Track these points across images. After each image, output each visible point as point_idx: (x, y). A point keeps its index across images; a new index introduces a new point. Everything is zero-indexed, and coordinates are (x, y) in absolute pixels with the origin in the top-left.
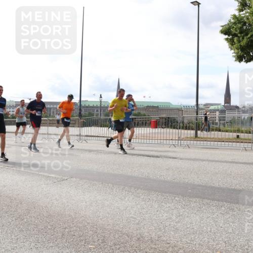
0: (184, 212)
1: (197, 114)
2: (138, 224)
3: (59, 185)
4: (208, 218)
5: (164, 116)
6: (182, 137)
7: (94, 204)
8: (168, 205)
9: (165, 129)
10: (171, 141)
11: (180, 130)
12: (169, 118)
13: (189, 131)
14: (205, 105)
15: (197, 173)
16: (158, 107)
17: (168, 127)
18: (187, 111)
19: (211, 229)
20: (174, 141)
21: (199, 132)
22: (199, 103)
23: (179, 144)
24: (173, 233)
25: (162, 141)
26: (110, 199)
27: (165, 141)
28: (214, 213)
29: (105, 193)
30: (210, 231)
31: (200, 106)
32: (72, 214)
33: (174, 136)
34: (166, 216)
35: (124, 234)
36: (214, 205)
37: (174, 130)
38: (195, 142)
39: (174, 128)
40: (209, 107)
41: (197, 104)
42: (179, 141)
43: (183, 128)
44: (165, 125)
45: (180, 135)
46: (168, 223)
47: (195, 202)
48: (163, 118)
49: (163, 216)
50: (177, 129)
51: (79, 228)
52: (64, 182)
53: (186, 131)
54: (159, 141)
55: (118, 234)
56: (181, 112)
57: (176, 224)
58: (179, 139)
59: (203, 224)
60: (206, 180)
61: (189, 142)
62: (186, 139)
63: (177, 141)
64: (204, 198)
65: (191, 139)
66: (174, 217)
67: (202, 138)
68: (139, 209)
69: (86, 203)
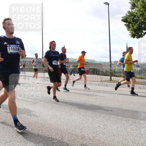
0: (107, 123)
1: (111, 67)
2: (81, 129)
3: (34, 106)
4: (121, 127)
5: (92, 67)
6: (103, 80)
7: (55, 117)
8: (98, 119)
9: (93, 75)
10: (97, 82)
11: (101, 76)
12: (95, 69)
13: (107, 77)
14: (115, 62)
15: (113, 101)
16: (88, 62)
17: (95, 74)
18: (105, 65)
19: (124, 133)
20: (98, 82)
21: (112, 77)
22: (111, 61)
23: (102, 84)
24: (102, 135)
25: (91, 82)
26: (64, 114)
27: (93, 82)
28: (124, 125)
29: (61, 111)
30: (123, 135)
31: (112, 63)
32: (43, 122)
33: (98, 79)
34: (97, 126)
35: (74, 135)
36: (124, 119)
37: (98, 76)
38: (111, 83)
39: (98, 75)
40: (117, 63)
41: (111, 62)
42: (102, 83)
43: (103, 75)
44: (93, 73)
45: (102, 79)
46: (98, 130)
47: (113, 118)
48: (91, 69)
49: (95, 125)
50: (100, 75)
51: (48, 131)
52: (37, 104)
53: (105, 77)
54: (90, 82)
55: (70, 135)
56: (101, 66)
57: (103, 130)
58: (102, 81)
59: (119, 130)
60: (119, 105)
61: (107, 83)
62: (105, 81)
63: (100, 82)
64: (118, 116)
65: (108, 81)
66: (102, 126)
67: (114, 81)
68: (81, 121)
69: (50, 116)
